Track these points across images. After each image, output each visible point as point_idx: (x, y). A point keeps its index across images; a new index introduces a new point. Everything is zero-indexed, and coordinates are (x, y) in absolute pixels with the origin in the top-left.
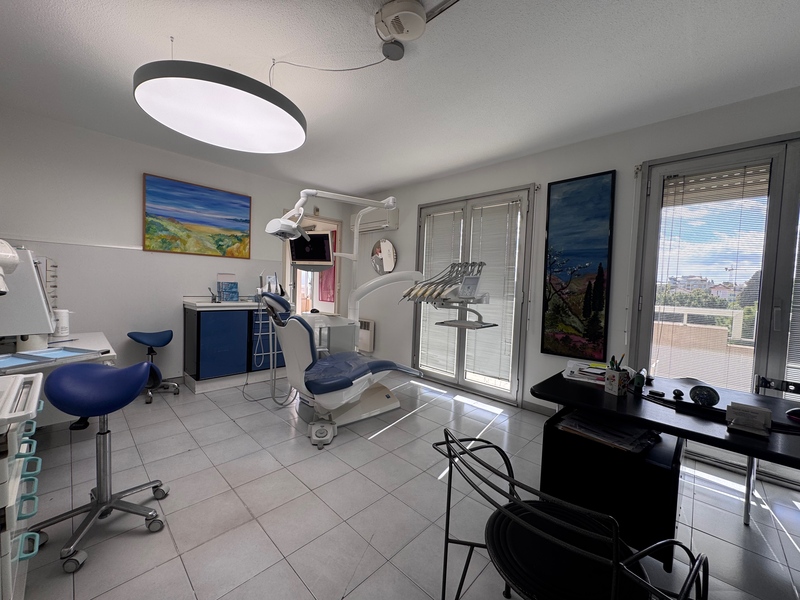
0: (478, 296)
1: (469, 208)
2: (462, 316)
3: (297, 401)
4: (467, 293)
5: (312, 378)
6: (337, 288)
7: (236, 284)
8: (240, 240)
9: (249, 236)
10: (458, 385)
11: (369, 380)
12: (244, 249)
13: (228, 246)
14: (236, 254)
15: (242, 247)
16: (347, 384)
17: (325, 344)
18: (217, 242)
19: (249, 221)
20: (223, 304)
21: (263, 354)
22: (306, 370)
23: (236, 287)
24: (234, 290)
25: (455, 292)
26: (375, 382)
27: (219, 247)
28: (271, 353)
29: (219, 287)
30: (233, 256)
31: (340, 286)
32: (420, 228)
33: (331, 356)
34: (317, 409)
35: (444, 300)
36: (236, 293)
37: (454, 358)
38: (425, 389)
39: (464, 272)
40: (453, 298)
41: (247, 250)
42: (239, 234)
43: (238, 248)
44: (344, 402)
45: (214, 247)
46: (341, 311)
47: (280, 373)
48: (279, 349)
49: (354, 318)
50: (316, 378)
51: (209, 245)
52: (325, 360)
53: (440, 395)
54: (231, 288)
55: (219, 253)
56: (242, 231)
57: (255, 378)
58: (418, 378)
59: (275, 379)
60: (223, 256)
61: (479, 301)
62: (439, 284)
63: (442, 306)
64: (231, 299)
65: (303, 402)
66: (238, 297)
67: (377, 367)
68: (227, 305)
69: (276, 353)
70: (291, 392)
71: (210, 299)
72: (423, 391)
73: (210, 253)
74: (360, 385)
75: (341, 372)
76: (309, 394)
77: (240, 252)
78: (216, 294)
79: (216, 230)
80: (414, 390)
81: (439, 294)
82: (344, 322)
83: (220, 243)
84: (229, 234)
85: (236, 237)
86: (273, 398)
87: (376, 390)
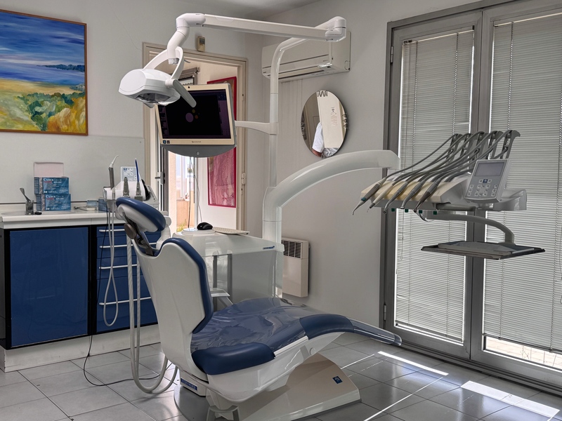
0: (503, 196)
1: (486, 25)
2: (476, 233)
3: (177, 386)
4: (482, 193)
5: (204, 345)
6: (240, 182)
7: (65, 181)
8: (69, 102)
9: (84, 94)
10: (469, 361)
11: (304, 349)
12: (78, 118)
13: (50, 115)
14: (64, 127)
15: (73, 115)
16: (264, 356)
17: (223, 284)
18: (31, 107)
19: (83, 68)
20: (46, 215)
21: (117, 302)
22: (194, 331)
23: (67, 186)
24: (62, 191)
25: (458, 191)
26: (314, 352)
27: (36, 116)
28: (131, 300)
29: (37, 187)
30: (58, 131)
31: (245, 178)
32: (391, 66)
33: (234, 306)
34: (212, 400)
35: (439, 205)
36: (67, 195)
37: (461, 310)
38: (407, 368)
39: (477, 151)
40: (454, 201)
41: (82, 120)
42: (67, 91)
43: (67, 117)
44: (259, 389)
45: (27, 117)
46: (250, 224)
47: (147, 335)
48: (145, 292)
49: (272, 237)
50: (210, 344)
51: (18, 113)
52: (224, 312)
53: (434, 379)
54: (58, 188)
55: (36, 127)
56: (73, 86)
57: (103, 345)
58: (393, 346)
59: (139, 347)
60: (43, 131)
61: (507, 206)
62: (428, 175)
63: (434, 216)
64: (58, 207)
65: (187, 388)
66: (70, 203)
67: (317, 326)
68: (51, 218)
69: (139, 299)
70: (165, 369)
71: (24, 208)
72: (402, 371)
73: (20, 127)
74: (287, 358)
75: (253, 334)
76: (198, 373)
77: (71, 124)
78: (33, 198)
79: (29, 87)
80: (386, 368)
81: (428, 195)
82: (256, 245)
83: (38, 109)
84: (51, 91)
85: (63, 97)
86: (136, 380)
87: (315, 367)
